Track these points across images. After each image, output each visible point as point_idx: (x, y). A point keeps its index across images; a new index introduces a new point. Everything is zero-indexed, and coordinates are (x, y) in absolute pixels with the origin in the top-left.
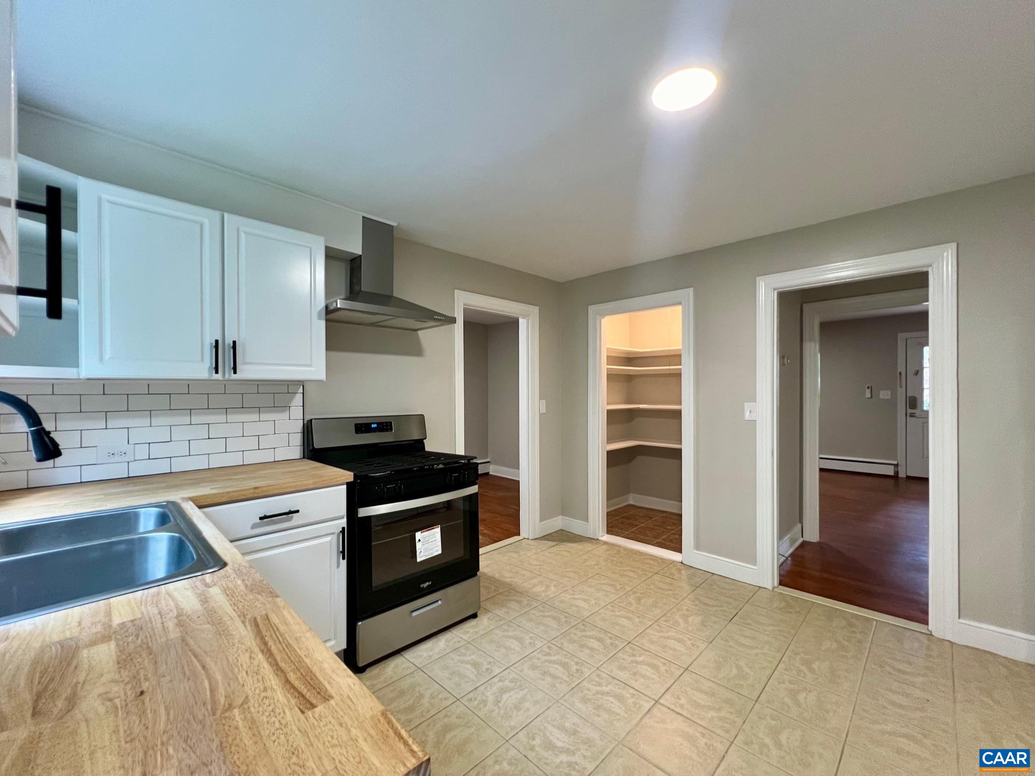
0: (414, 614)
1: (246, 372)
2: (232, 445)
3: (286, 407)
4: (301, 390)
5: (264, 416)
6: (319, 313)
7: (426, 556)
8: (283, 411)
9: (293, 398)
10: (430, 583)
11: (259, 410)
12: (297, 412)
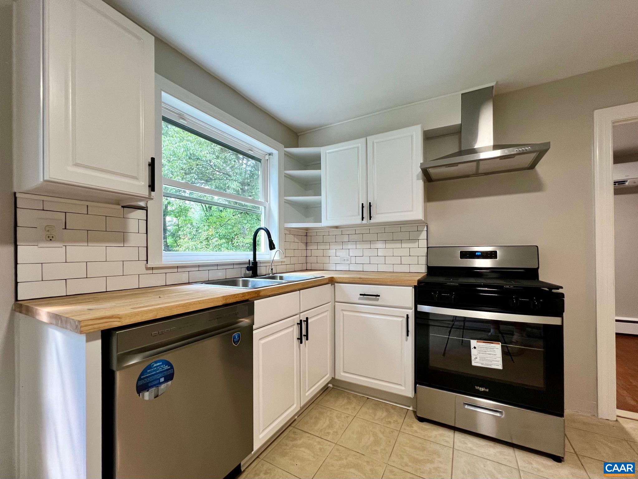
0: (466, 407)
1: (378, 218)
2: (388, 260)
3: (417, 240)
4: (425, 229)
5: (404, 245)
6: (418, 176)
7: (482, 364)
8: (416, 242)
9: (421, 234)
10: (487, 390)
11: (401, 241)
12: (423, 244)
